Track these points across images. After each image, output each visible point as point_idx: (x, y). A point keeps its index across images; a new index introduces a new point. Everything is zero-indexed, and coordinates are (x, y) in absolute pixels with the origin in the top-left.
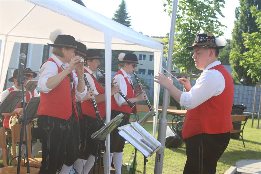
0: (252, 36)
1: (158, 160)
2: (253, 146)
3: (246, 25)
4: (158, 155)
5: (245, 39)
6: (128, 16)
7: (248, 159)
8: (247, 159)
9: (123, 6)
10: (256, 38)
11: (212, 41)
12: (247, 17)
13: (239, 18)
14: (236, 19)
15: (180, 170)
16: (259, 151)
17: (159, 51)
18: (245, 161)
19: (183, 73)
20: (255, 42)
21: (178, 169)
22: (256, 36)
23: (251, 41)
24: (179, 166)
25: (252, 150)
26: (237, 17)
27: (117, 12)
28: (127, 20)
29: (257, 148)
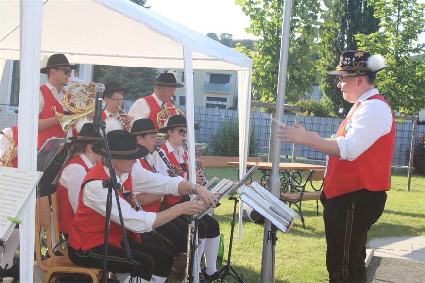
0: (370, 39)
1: (268, 240)
2: (387, 217)
3: (344, 18)
4: (268, 233)
5: (359, 43)
7: (386, 236)
8: (385, 238)
10: (376, 41)
11: (361, 64)
12: (346, 5)
15: (288, 257)
16: (398, 224)
17: (245, 69)
18: (382, 240)
19: (268, 102)
20: (376, 49)
21: (285, 255)
22: (377, 39)
23: (369, 48)
24: (284, 250)
25: (388, 222)
29: (394, 220)
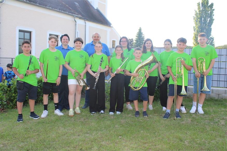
6: (143, 34)
9: (140, 30)
13: (196, 31)
14: (194, 32)
26: (195, 31)
27: (138, 33)
28: (142, 36)
